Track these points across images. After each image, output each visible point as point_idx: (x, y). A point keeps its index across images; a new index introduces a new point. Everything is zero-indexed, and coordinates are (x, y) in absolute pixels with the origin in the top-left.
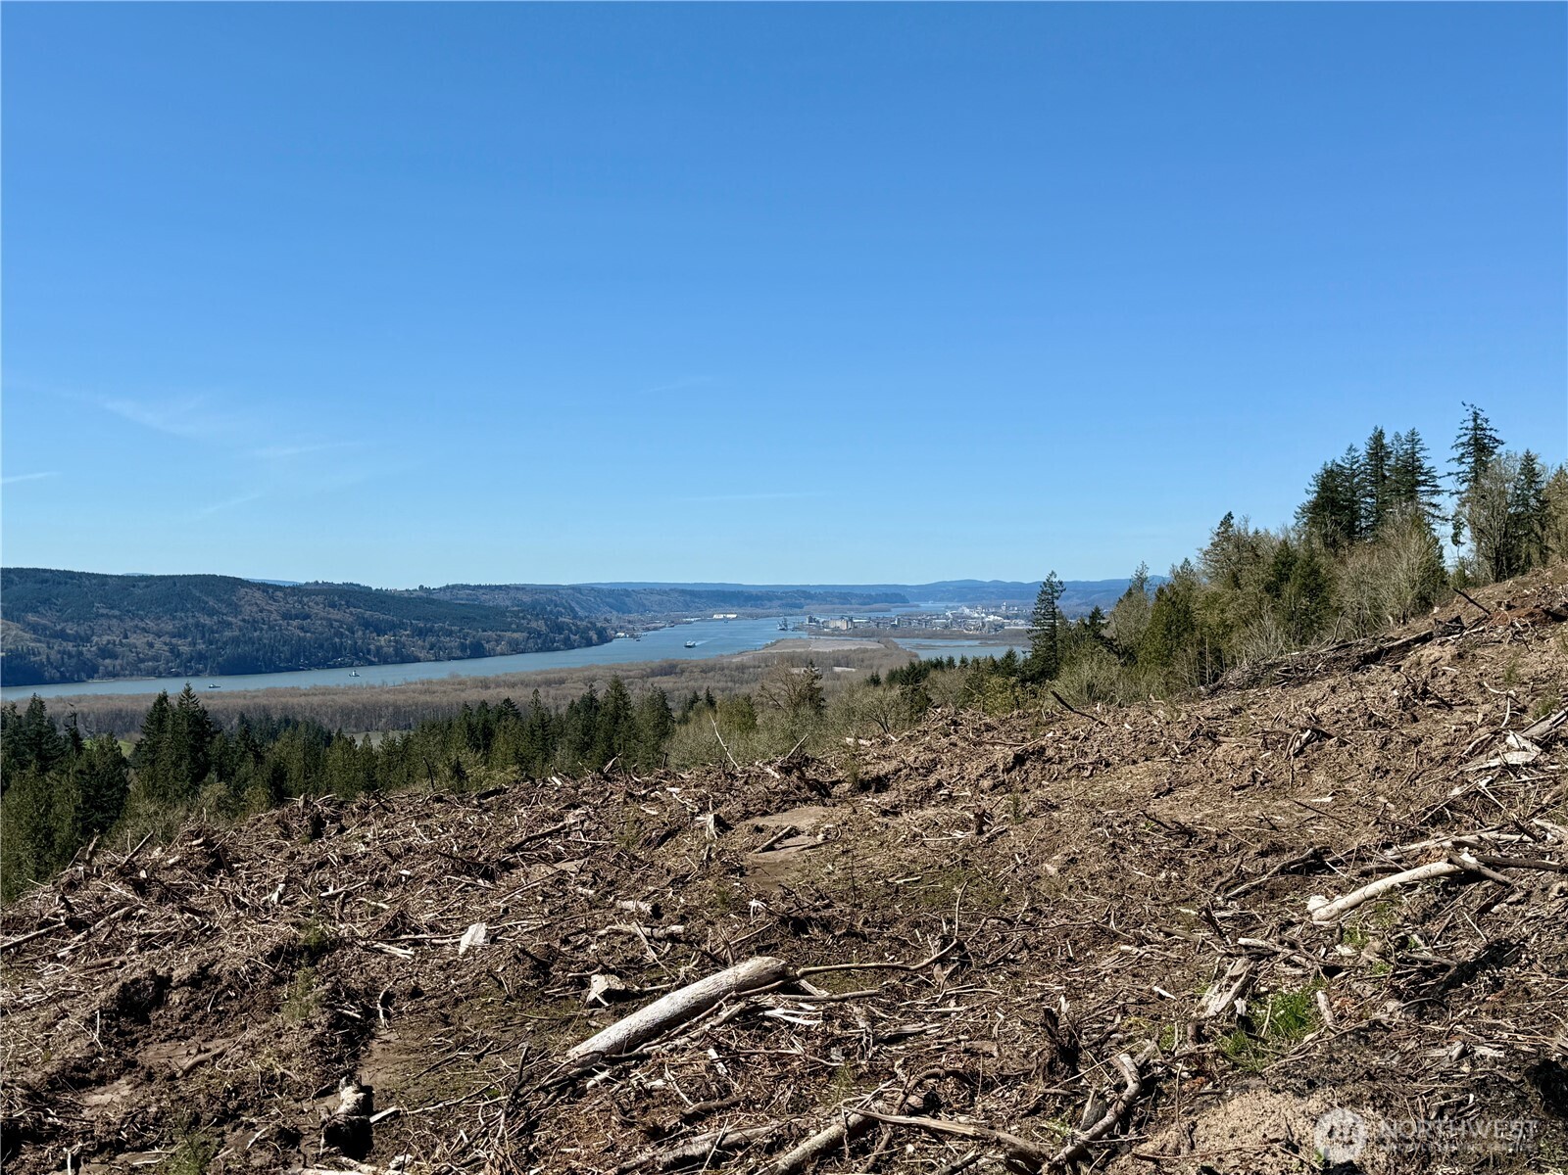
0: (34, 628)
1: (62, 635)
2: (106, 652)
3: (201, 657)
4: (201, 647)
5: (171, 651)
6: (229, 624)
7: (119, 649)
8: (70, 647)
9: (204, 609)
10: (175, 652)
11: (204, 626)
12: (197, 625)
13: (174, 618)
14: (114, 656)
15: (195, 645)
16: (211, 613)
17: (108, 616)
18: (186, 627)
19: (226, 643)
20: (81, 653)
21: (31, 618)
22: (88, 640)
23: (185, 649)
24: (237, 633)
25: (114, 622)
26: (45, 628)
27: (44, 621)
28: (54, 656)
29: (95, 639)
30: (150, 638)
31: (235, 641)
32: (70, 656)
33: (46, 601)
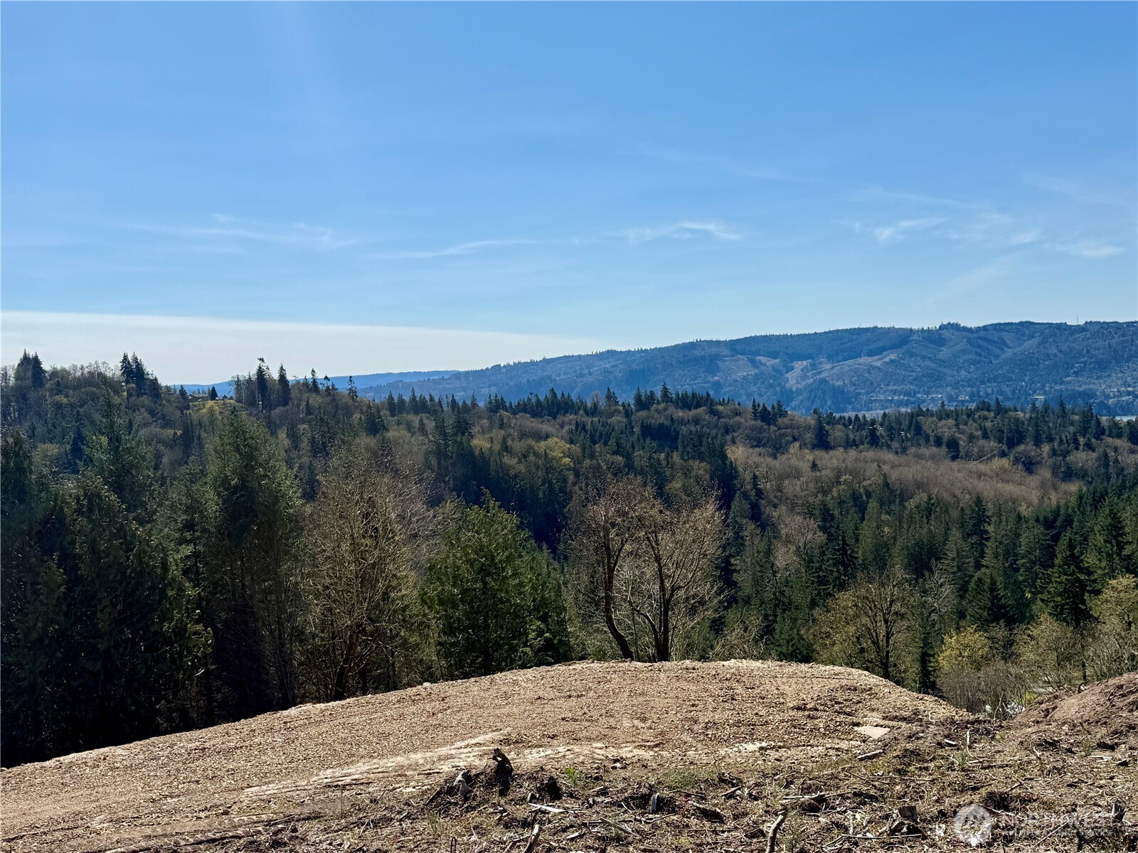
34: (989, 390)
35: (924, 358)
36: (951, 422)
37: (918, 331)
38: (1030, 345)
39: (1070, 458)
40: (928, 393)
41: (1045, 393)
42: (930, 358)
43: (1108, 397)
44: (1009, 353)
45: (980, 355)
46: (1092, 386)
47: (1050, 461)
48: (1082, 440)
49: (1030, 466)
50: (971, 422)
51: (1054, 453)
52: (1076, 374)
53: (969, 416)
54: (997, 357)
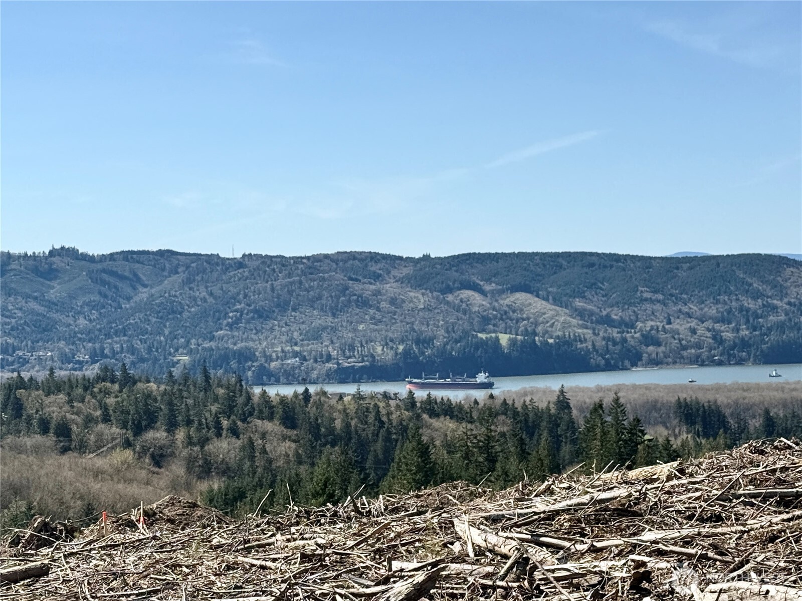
0: (581, 314)
1: (607, 321)
2: (649, 339)
3: (744, 344)
4: (744, 333)
5: (714, 338)
6: (775, 308)
7: (662, 336)
8: (615, 333)
9: (747, 291)
10: (718, 339)
11: (748, 310)
12: (741, 309)
13: (718, 302)
14: (658, 344)
15: (738, 331)
16: (757, 295)
17: (651, 301)
18: (729, 311)
19: (770, 329)
20: (625, 340)
21: (579, 303)
22: (633, 326)
23: (728, 335)
24: (782, 317)
25: (658, 307)
26: (592, 314)
27: (589, 307)
28: (600, 343)
29: (639, 325)
30: (693, 324)
31: (781, 327)
32: (615, 343)
33: (592, 286)
34: (117, 347)
35: (27, 297)
36: (62, 397)
37: (19, 257)
38: (171, 284)
39: (209, 447)
40: (33, 350)
41: (190, 353)
42: (36, 298)
43: (269, 359)
44: (143, 294)
45: (105, 296)
46: (251, 344)
47: (185, 453)
48: (225, 423)
49: (159, 458)
50: (88, 398)
51: (190, 442)
52: (230, 326)
53: (86, 389)
54: (129, 299)
